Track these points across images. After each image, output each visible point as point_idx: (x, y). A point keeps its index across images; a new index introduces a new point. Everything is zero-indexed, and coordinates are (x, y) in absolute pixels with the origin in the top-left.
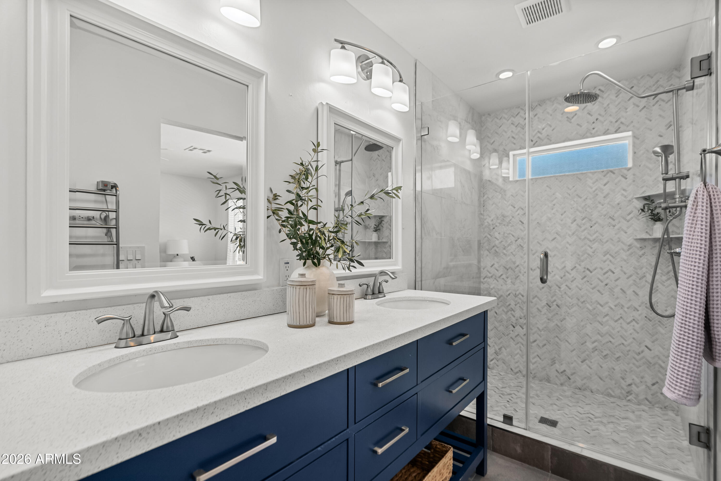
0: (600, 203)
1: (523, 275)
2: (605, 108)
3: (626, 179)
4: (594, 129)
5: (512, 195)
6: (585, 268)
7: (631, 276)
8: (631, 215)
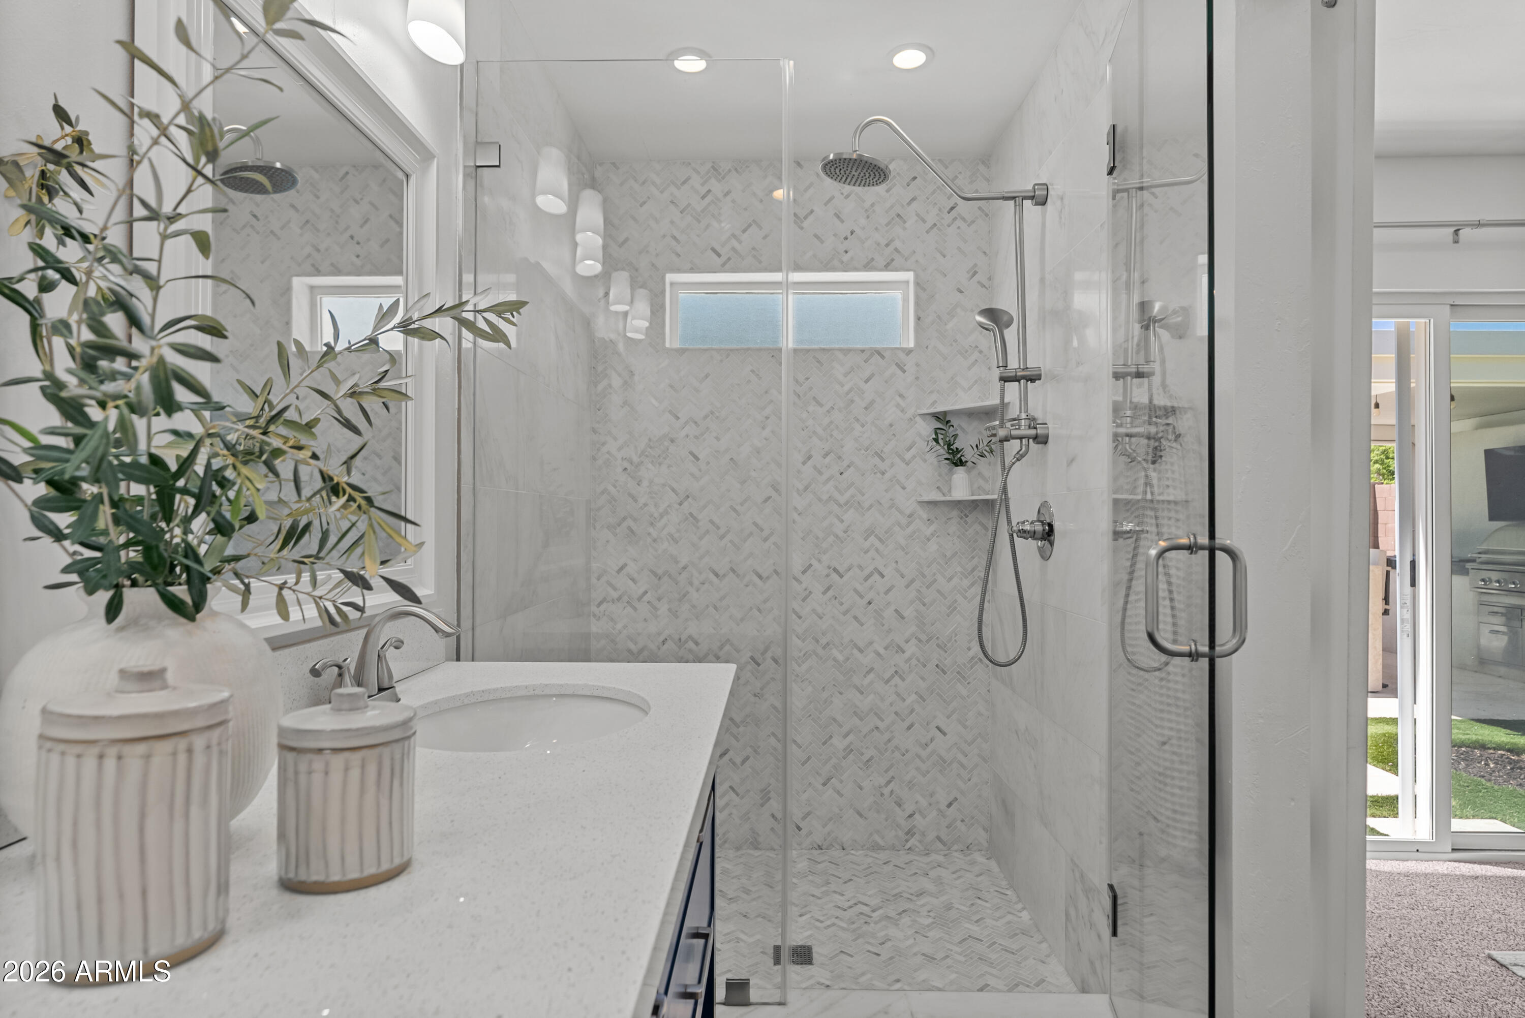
0: (858, 420)
1: (698, 590)
2: (866, 211)
3: (904, 371)
4: (846, 252)
5: (671, 386)
6: (829, 567)
7: (912, 581)
8: (913, 451)
